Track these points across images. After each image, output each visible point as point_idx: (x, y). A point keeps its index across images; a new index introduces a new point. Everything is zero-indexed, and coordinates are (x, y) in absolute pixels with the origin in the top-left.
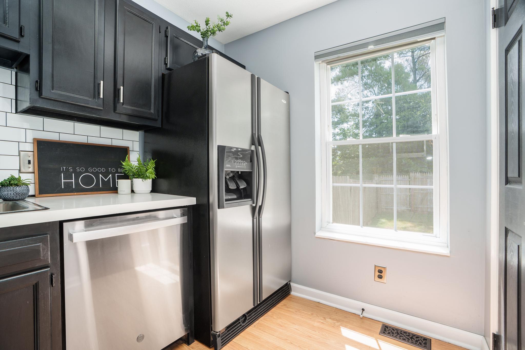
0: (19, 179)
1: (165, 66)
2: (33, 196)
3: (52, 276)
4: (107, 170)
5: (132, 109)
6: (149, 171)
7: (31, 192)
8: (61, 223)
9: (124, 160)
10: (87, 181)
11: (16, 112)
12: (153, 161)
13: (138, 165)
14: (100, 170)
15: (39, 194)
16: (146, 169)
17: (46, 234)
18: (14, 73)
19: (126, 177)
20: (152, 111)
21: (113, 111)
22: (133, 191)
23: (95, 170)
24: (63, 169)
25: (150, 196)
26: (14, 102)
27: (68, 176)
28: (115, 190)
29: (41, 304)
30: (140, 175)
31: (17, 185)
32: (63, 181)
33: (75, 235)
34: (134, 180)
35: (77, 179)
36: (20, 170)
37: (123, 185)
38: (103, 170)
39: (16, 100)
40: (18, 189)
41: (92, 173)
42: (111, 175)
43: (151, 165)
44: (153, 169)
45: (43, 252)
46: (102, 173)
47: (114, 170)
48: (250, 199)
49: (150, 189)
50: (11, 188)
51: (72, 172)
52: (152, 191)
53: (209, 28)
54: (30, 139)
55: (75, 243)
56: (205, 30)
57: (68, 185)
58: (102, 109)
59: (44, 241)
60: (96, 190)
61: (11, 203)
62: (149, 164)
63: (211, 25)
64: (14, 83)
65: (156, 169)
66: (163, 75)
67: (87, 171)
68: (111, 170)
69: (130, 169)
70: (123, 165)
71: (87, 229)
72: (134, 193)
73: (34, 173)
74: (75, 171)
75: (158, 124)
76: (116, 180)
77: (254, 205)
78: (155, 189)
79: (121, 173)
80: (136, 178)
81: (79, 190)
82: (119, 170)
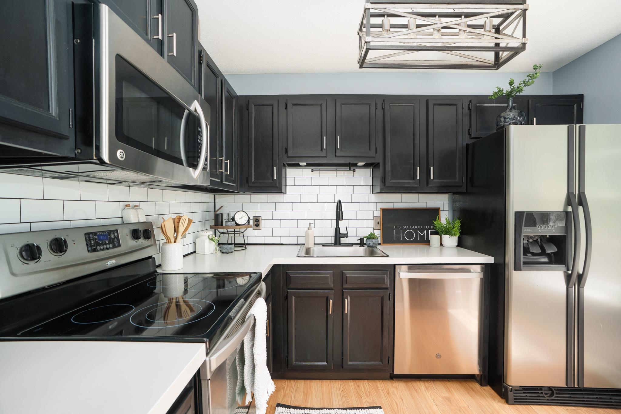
0: (373, 235)
1: (469, 136)
2: (380, 244)
3: (389, 294)
4: (423, 227)
5: (440, 182)
6: (455, 229)
7: (379, 242)
8: (395, 265)
9: (435, 220)
10: (410, 235)
11: (373, 193)
12: (459, 220)
13: (446, 224)
14: (418, 227)
15: (383, 243)
16: (453, 227)
17: (388, 270)
18: (371, 169)
19: (436, 233)
20: (457, 180)
21: (426, 186)
22: (441, 244)
23: (414, 227)
24: (395, 227)
25: (456, 250)
26: (371, 186)
27: (398, 232)
28: (428, 242)
29: (384, 313)
30: (448, 232)
31: (373, 238)
32: (395, 235)
33: (401, 273)
34: (444, 236)
35: (403, 234)
36: (374, 228)
37: (434, 239)
38: (420, 227)
39: (372, 186)
40: (374, 241)
41: (413, 229)
42: (425, 231)
43: (458, 224)
44: (459, 227)
45: (386, 280)
46: (419, 229)
47: (427, 227)
48: (564, 266)
49: (456, 244)
50: (371, 240)
51: (400, 229)
52: (457, 246)
53: (514, 88)
54: (379, 209)
55: (401, 279)
56: (510, 90)
57: (398, 238)
58: (418, 186)
59: (386, 274)
60: (415, 242)
61: (371, 248)
62: (456, 223)
63: (516, 85)
64: (371, 176)
65: (462, 227)
66: (467, 145)
67: (409, 228)
68: (426, 227)
69: (439, 227)
70: (435, 224)
71: (409, 271)
72: (443, 246)
73: (380, 229)
74: (402, 228)
75: (463, 189)
76: (430, 235)
77: (570, 272)
78: (460, 244)
79: (433, 229)
80: (444, 234)
81: (404, 242)
82: (432, 227)
